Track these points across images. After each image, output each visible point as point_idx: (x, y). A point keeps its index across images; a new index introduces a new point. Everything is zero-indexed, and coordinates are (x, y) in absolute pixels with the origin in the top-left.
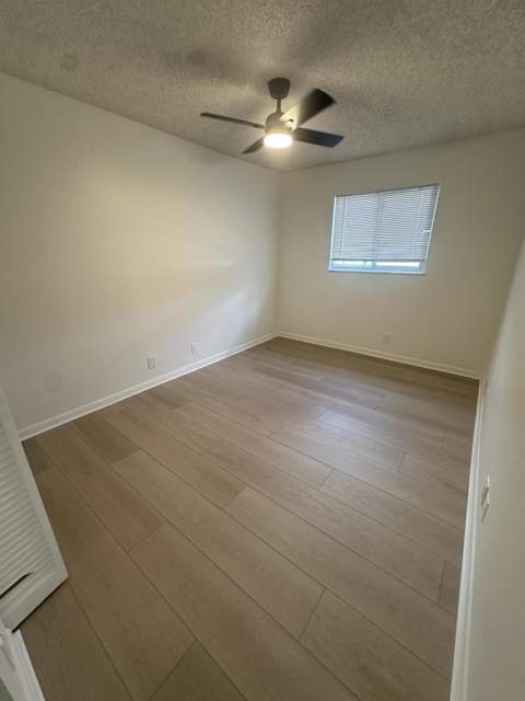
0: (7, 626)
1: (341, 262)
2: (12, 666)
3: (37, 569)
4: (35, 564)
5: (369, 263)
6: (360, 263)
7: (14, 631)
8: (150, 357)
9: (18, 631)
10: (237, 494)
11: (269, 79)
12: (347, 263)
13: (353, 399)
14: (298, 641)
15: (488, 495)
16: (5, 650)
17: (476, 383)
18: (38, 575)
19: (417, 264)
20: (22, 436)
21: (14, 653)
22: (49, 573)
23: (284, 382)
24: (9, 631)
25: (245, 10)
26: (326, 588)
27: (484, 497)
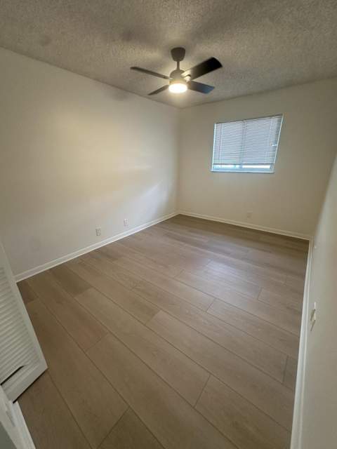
0: (9, 399)
1: (219, 166)
2: (13, 424)
3: (28, 363)
4: (26, 360)
5: (237, 166)
6: (232, 166)
7: (14, 402)
8: (98, 228)
9: (17, 402)
10: (154, 315)
11: (172, 48)
12: (224, 166)
13: (228, 254)
14: (194, 408)
15: (315, 314)
16: (9, 414)
17: (307, 243)
18: (29, 367)
19: (268, 167)
20: (17, 279)
21: (14, 416)
22: (36, 366)
23: (182, 243)
24: (11, 402)
25: (155, 4)
26: (211, 374)
27: (312, 316)
